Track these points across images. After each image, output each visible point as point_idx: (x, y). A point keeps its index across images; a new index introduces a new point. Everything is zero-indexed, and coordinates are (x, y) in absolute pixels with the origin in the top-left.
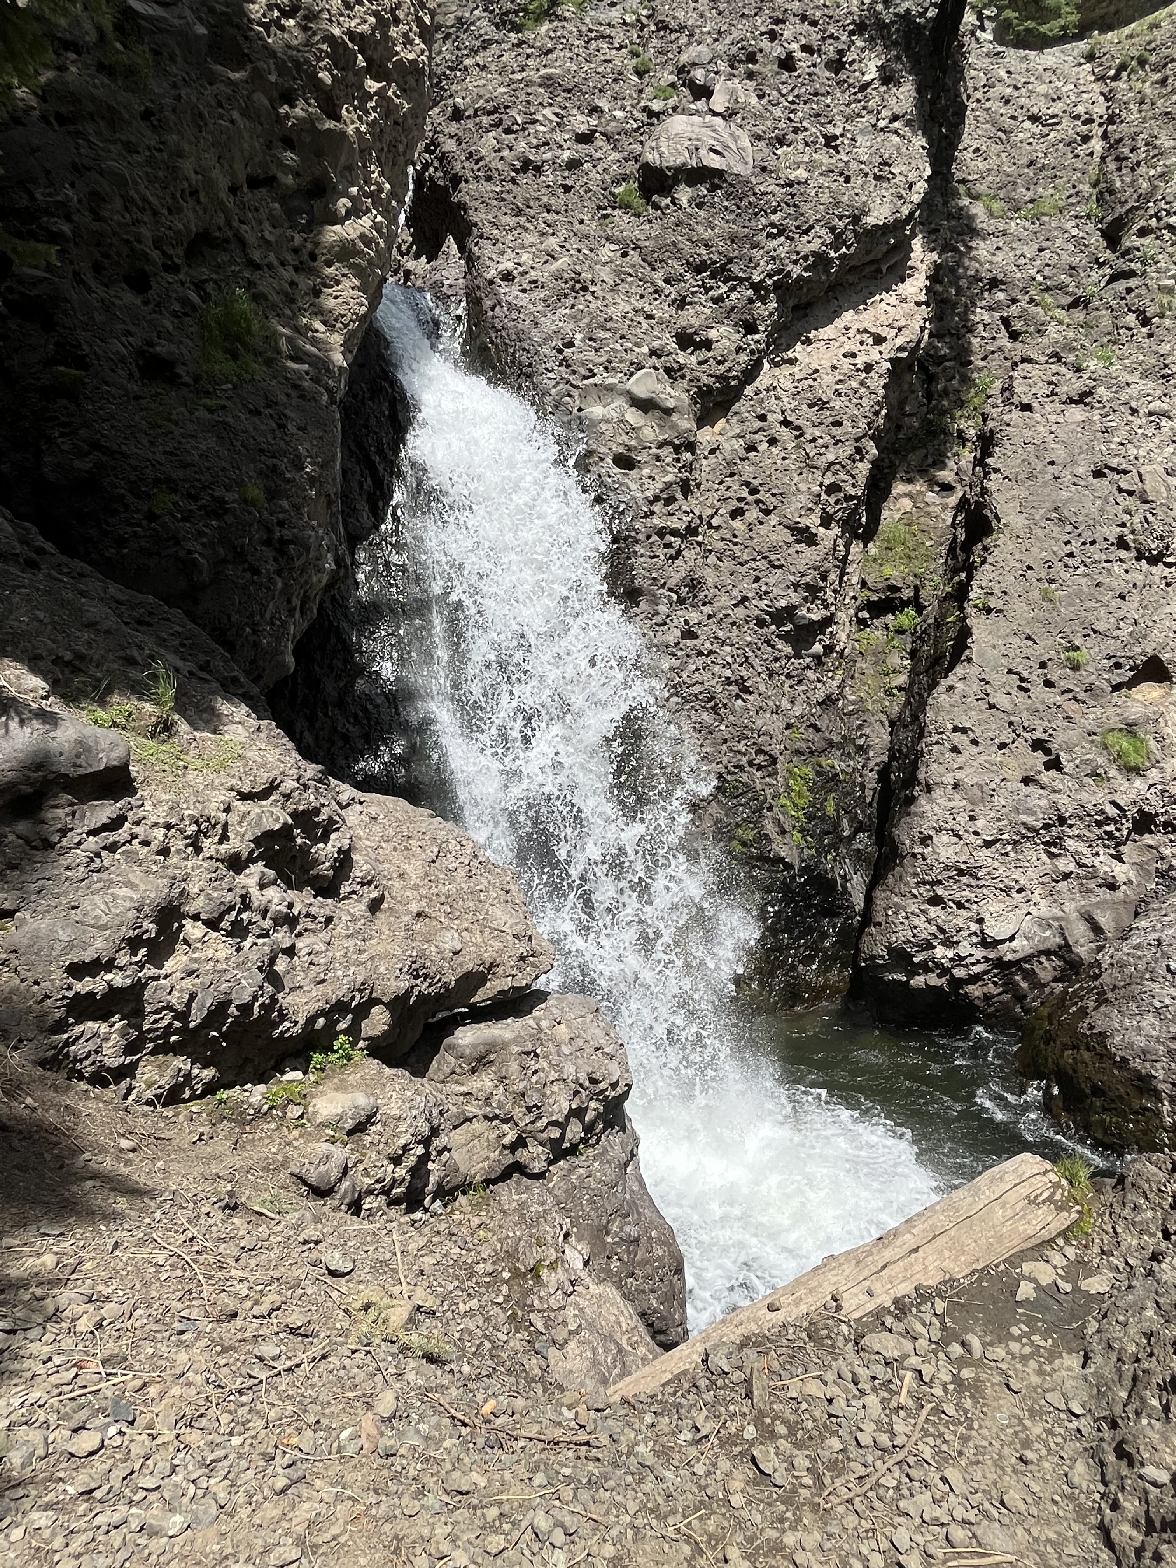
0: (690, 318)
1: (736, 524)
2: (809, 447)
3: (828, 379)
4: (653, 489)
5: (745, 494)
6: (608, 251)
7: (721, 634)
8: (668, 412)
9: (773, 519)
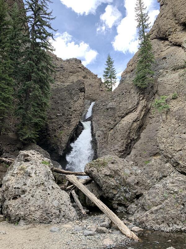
0: (109, 121)
1: (112, 141)
2: (121, 132)
3: (124, 125)
4: (101, 138)
5: (113, 138)
6: (103, 116)
7: (108, 152)
8: (103, 131)
9: (116, 140)
